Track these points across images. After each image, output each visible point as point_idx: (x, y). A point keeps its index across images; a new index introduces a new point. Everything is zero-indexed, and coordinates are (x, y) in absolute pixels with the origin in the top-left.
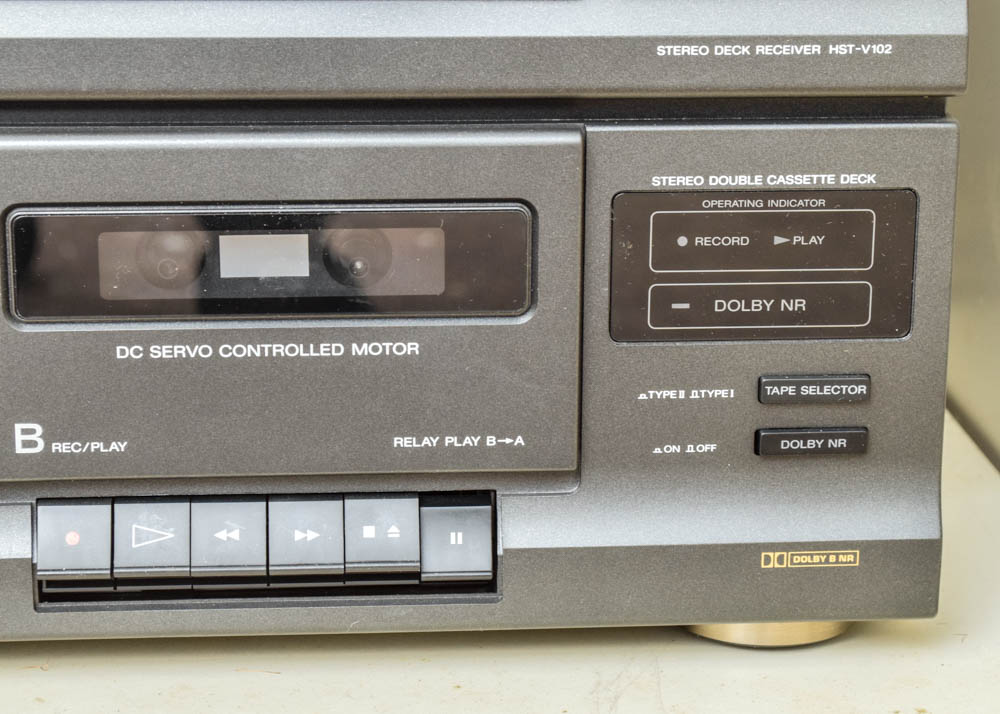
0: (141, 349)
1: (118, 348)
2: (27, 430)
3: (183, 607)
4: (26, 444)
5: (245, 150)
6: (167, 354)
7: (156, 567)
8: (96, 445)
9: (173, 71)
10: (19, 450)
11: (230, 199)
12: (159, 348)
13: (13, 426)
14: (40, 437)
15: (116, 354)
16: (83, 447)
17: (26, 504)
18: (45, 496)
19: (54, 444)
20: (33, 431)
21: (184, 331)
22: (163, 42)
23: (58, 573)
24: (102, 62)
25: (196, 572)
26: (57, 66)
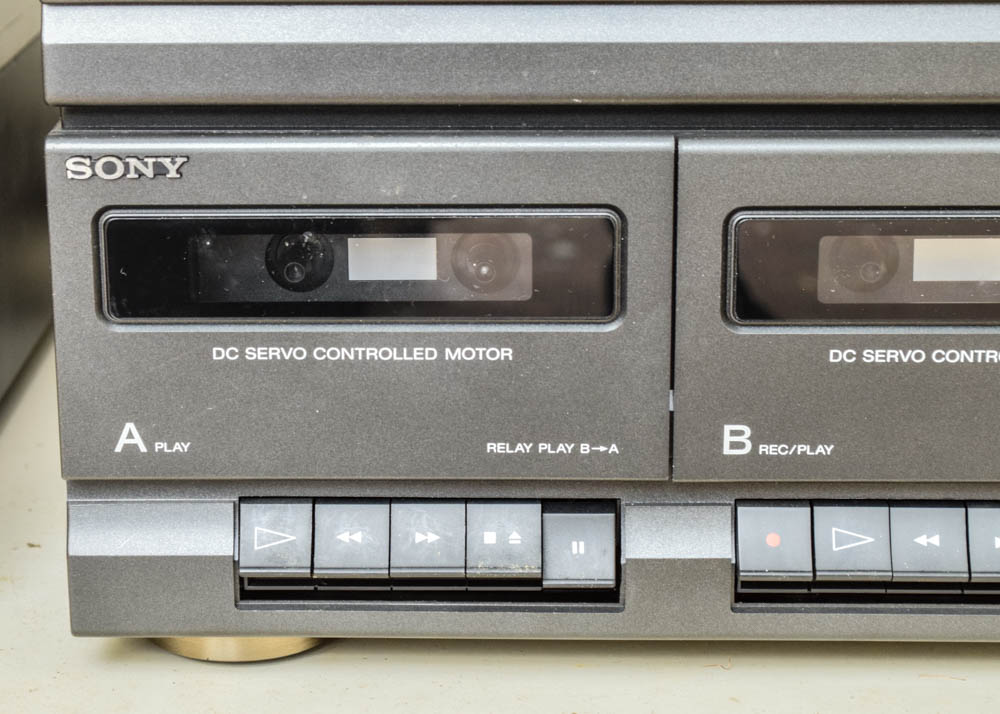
0: (854, 353)
1: (832, 352)
2: (736, 431)
3: (878, 611)
4: (734, 445)
5: (973, 155)
6: (880, 358)
7: (859, 571)
8: (803, 448)
9: (906, 75)
10: (727, 451)
11: (955, 204)
12: (872, 352)
13: (723, 428)
14: (749, 439)
15: (828, 357)
16: (789, 450)
17: (725, 504)
18: (744, 497)
19: (761, 446)
20: (741, 433)
21: (900, 336)
22: (897, 46)
23: (758, 574)
24: (836, 66)
25: (898, 577)
26: (791, 71)
